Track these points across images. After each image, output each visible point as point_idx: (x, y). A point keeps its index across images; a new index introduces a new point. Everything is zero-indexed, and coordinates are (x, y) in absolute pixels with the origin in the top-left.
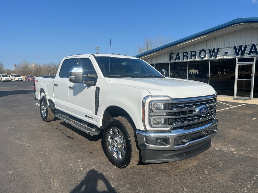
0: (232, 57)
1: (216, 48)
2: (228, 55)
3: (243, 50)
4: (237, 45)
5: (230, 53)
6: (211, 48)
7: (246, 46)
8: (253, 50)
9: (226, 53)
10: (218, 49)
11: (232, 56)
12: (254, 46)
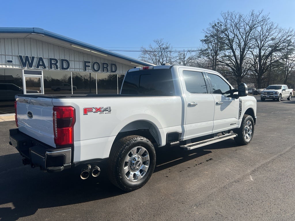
0: (17, 68)
2: (13, 65)
3: (30, 62)
4: (23, 55)
5: (14, 62)
7: (33, 58)
8: (41, 63)
9: (9, 61)
11: (17, 66)
12: (41, 59)
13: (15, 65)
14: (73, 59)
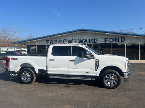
1: (71, 39)
3: (82, 41)
4: (80, 39)
5: (77, 42)
6: (69, 39)
7: (83, 39)
10: (72, 40)
12: (86, 40)
13: (77, 43)
14: (100, 38)
